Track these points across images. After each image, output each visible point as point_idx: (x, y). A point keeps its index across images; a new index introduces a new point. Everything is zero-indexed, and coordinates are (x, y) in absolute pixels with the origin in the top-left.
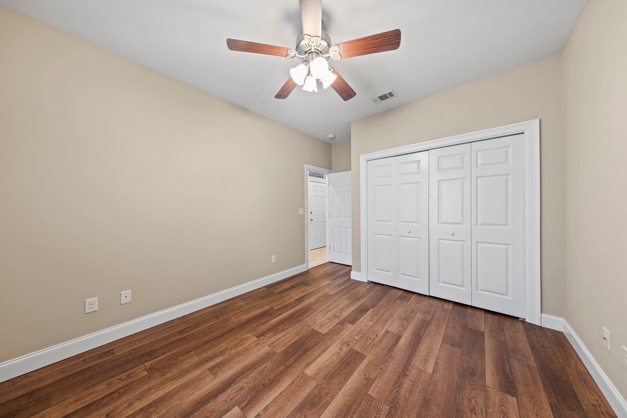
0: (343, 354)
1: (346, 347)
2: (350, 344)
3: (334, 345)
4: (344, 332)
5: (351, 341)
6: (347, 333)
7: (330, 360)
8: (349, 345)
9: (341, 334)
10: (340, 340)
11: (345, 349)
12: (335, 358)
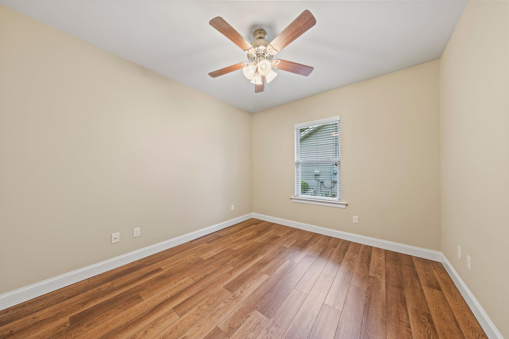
0: (241, 288)
1: (237, 294)
2: (232, 298)
3: (247, 296)
4: (233, 314)
5: (230, 300)
6: (229, 312)
7: (252, 283)
8: (233, 296)
9: (237, 310)
10: (240, 301)
11: (238, 292)
12: (248, 285)
